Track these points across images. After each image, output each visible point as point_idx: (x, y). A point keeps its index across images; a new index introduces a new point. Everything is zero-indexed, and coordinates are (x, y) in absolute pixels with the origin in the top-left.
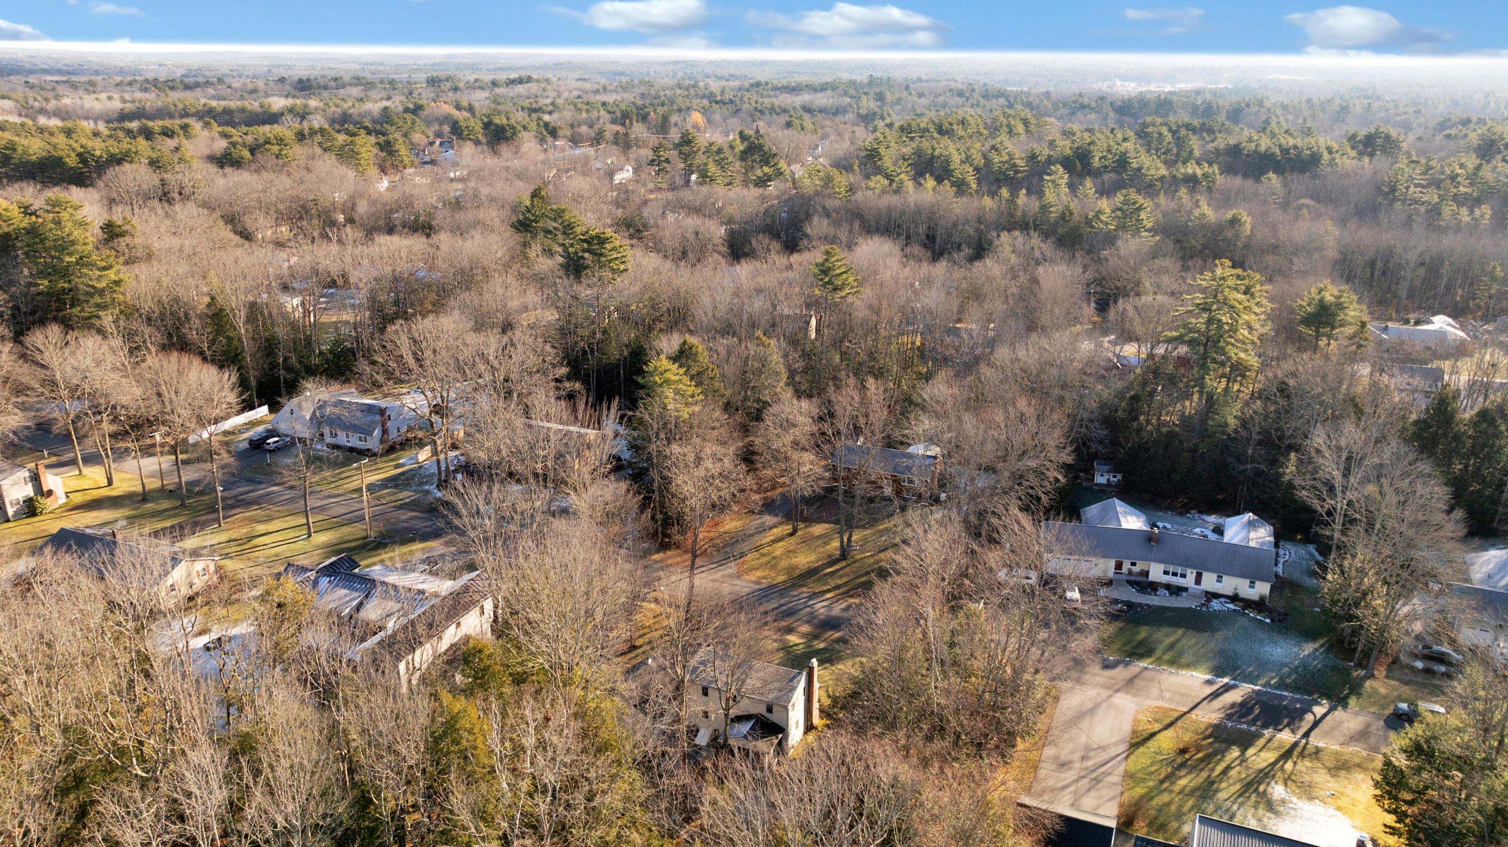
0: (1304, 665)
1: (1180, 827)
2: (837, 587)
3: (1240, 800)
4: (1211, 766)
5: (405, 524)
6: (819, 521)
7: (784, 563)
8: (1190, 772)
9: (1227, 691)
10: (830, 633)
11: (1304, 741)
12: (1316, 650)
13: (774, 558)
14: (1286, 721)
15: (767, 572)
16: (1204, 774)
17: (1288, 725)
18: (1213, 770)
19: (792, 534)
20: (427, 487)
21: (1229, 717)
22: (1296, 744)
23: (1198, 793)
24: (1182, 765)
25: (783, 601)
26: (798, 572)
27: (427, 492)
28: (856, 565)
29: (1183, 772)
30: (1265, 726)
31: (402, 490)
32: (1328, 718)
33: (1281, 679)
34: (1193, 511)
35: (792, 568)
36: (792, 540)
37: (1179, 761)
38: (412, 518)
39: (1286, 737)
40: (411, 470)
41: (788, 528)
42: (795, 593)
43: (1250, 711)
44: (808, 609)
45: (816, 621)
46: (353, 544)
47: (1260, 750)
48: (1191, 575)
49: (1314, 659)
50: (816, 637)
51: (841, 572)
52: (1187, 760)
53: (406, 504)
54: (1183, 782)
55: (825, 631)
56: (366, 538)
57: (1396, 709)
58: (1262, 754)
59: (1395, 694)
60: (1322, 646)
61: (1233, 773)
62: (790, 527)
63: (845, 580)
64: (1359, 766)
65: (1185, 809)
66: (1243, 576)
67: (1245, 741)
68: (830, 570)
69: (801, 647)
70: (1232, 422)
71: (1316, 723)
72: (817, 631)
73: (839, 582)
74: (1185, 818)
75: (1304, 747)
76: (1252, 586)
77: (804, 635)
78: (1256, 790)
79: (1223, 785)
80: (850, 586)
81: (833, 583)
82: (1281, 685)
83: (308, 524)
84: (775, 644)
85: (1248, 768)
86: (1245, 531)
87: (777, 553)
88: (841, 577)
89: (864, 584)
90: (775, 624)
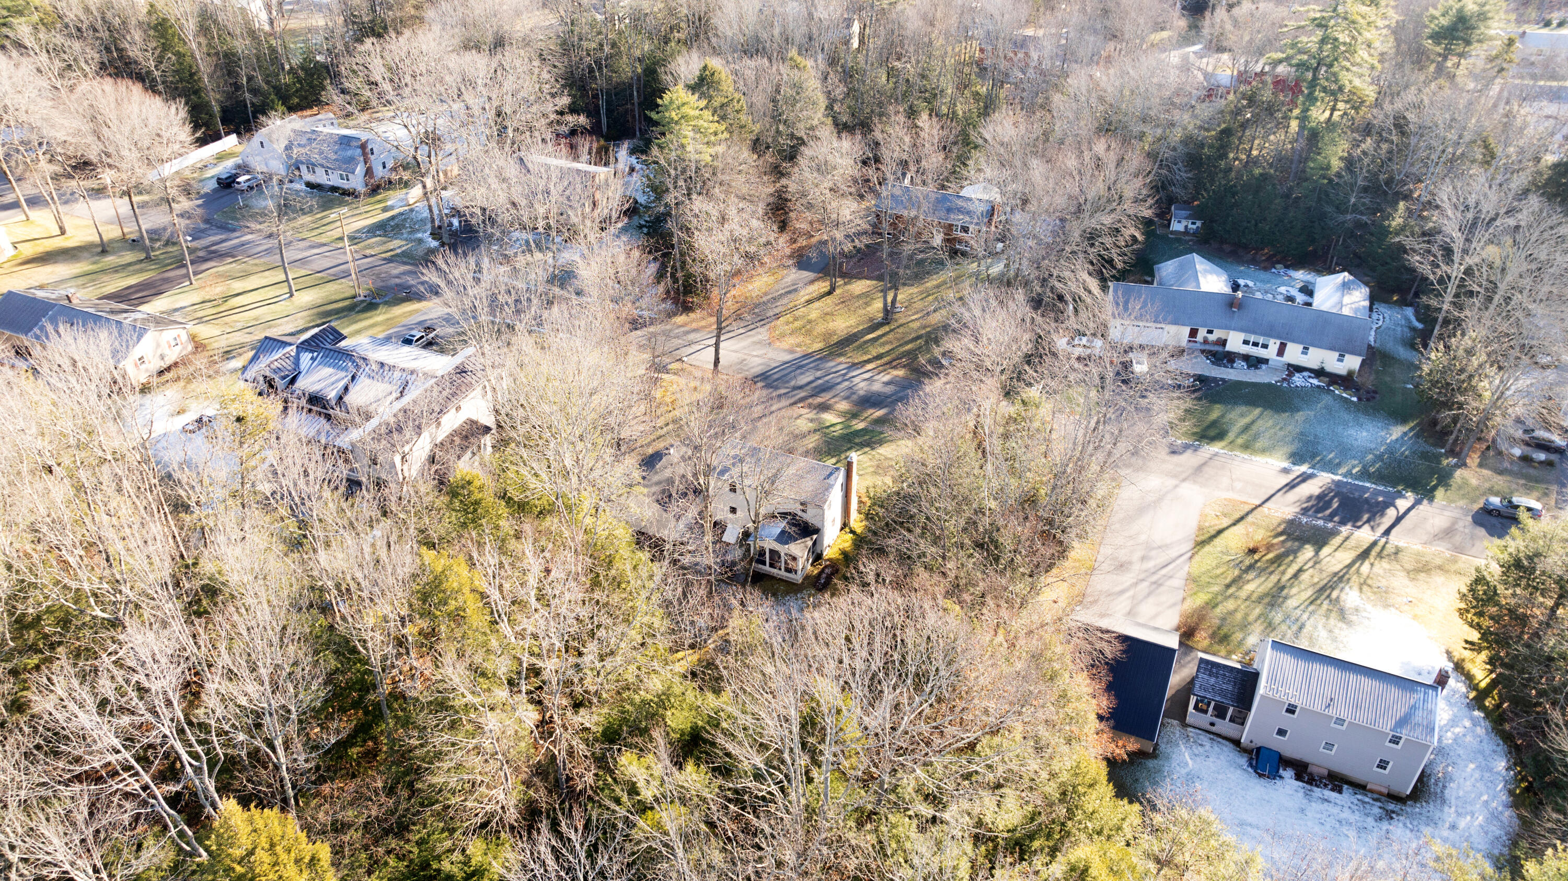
0: (1391, 450)
1: (1244, 639)
2: (879, 357)
3: (1311, 608)
4: (1282, 568)
5: (398, 281)
6: (859, 276)
7: (820, 328)
8: (1259, 576)
9: (1304, 481)
10: (871, 411)
11: (1383, 540)
12: (1405, 434)
13: (810, 322)
14: (1366, 517)
15: (801, 338)
16: (1274, 578)
17: (1368, 521)
18: (1283, 573)
19: (829, 293)
20: (419, 235)
21: (1305, 511)
22: (1375, 543)
23: (1266, 600)
24: (1251, 567)
25: (819, 374)
26: (835, 339)
27: (420, 241)
28: (901, 330)
29: (1251, 575)
30: (1343, 522)
31: (393, 238)
32: (1412, 513)
33: (1364, 467)
34: (1278, 266)
35: (829, 334)
36: (829, 300)
37: (1247, 562)
38: (404, 273)
39: (1365, 535)
40: (402, 214)
41: (824, 286)
42: (831, 364)
43: (1328, 504)
44: (846, 383)
45: (855, 397)
46: (341, 305)
47: (1336, 550)
48: (1274, 345)
49: (1402, 445)
50: (855, 416)
51: (884, 339)
52: (1256, 562)
53: (397, 255)
54: (1250, 587)
55: (865, 409)
56: (354, 297)
57: (1487, 503)
58: (1337, 553)
59: (1487, 485)
60: (1412, 429)
61: (1305, 577)
62: (828, 283)
63: (888, 348)
64: (1440, 567)
65: (1251, 618)
66: (1332, 348)
67: (1320, 539)
68: (871, 336)
69: (838, 427)
70: (1336, 164)
71: (1399, 519)
72: (855, 409)
73: (882, 351)
74: (1251, 628)
75: (1384, 547)
76: (1340, 360)
77: (843, 414)
78: (1329, 596)
79: (1294, 591)
80: (893, 356)
81: (874, 352)
82: (1365, 474)
83: (287, 280)
84: (810, 425)
85: (1321, 571)
86: (1339, 294)
87: (814, 315)
88: (883, 344)
89: (908, 353)
90: (810, 400)
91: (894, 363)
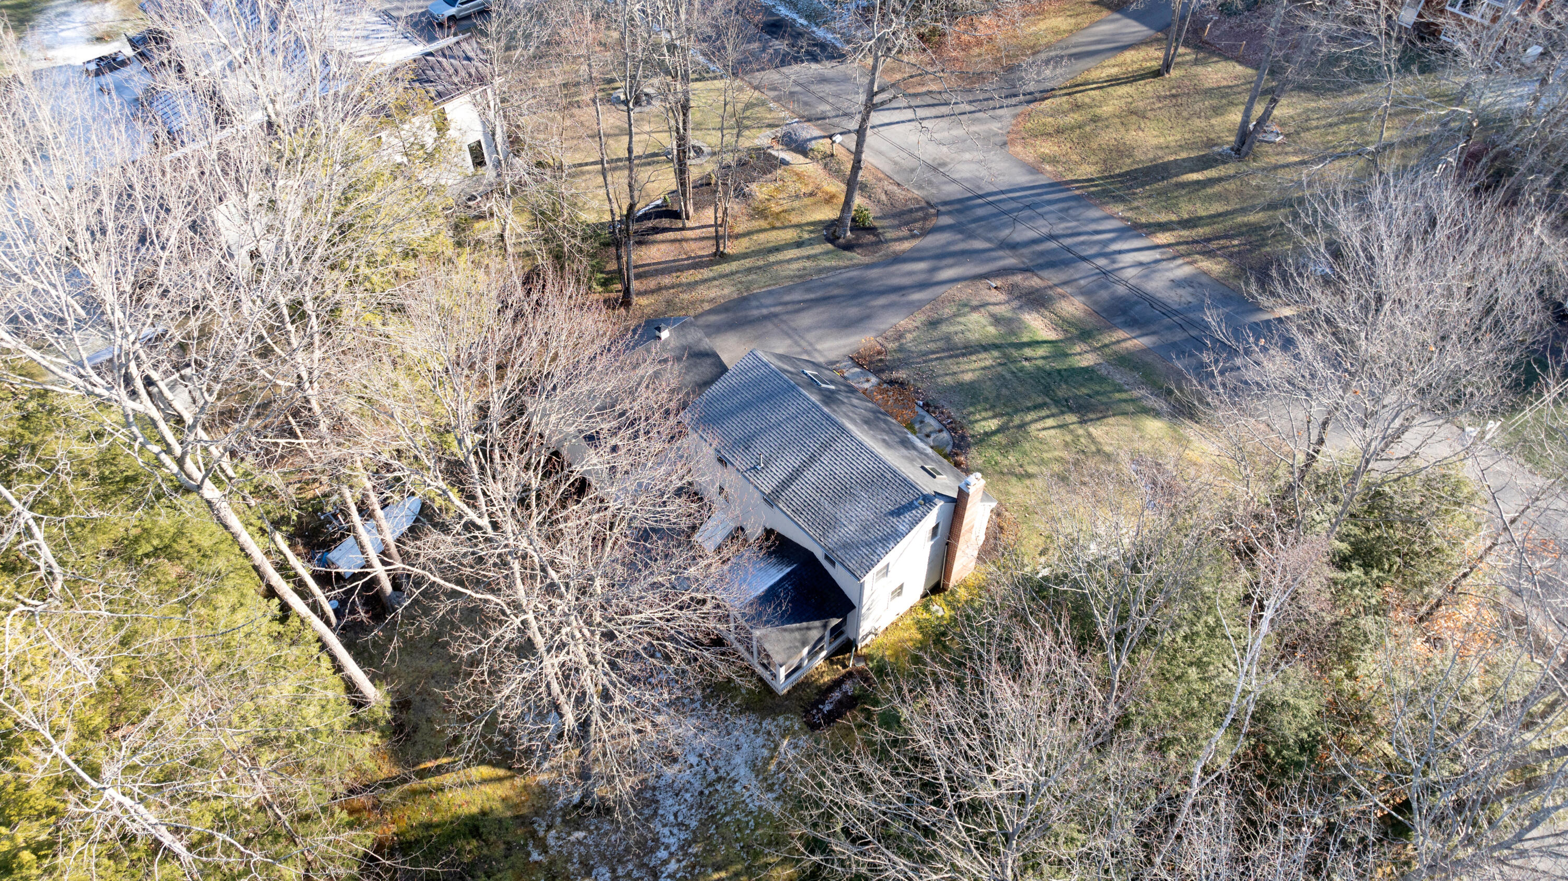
2: (1192, 223)
6: (1226, 55)
7: (1108, 137)
10: (1120, 334)
13: (1095, 119)
15: (1066, 147)
19: (1157, 74)
25: (1060, 228)
26: (1126, 165)
28: (1257, 179)
35: (1122, 151)
36: (1150, 87)
41: (1152, 56)
42: (1094, 213)
44: (1102, 262)
45: (1104, 294)
50: (1085, 334)
51: (1217, 188)
55: (1112, 327)
62: (1160, 54)
63: (1217, 207)
68: (1195, 176)
69: (1041, 351)
72: (1092, 321)
73: (1202, 211)
77: (1063, 323)
80: (1219, 228)
81: (1186, 210)
84: (992, 330)
87: (1107, 110)
88: (1210, 199)
89: (1253, 229)
90: (1018, 278)
91: (1213, 245)
